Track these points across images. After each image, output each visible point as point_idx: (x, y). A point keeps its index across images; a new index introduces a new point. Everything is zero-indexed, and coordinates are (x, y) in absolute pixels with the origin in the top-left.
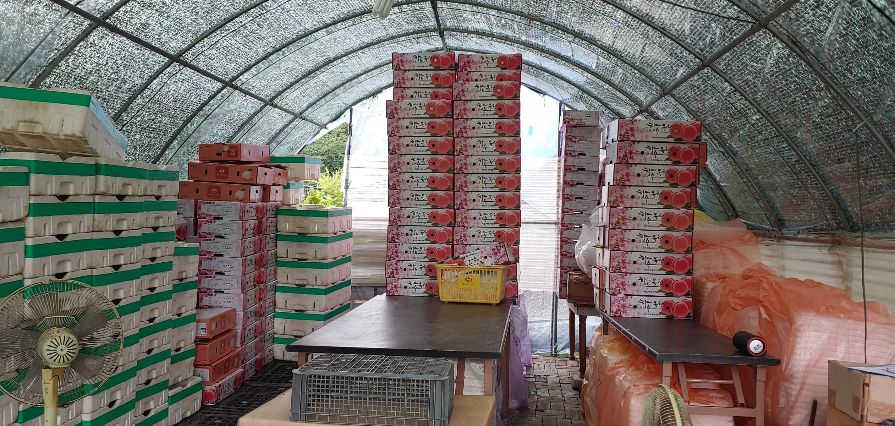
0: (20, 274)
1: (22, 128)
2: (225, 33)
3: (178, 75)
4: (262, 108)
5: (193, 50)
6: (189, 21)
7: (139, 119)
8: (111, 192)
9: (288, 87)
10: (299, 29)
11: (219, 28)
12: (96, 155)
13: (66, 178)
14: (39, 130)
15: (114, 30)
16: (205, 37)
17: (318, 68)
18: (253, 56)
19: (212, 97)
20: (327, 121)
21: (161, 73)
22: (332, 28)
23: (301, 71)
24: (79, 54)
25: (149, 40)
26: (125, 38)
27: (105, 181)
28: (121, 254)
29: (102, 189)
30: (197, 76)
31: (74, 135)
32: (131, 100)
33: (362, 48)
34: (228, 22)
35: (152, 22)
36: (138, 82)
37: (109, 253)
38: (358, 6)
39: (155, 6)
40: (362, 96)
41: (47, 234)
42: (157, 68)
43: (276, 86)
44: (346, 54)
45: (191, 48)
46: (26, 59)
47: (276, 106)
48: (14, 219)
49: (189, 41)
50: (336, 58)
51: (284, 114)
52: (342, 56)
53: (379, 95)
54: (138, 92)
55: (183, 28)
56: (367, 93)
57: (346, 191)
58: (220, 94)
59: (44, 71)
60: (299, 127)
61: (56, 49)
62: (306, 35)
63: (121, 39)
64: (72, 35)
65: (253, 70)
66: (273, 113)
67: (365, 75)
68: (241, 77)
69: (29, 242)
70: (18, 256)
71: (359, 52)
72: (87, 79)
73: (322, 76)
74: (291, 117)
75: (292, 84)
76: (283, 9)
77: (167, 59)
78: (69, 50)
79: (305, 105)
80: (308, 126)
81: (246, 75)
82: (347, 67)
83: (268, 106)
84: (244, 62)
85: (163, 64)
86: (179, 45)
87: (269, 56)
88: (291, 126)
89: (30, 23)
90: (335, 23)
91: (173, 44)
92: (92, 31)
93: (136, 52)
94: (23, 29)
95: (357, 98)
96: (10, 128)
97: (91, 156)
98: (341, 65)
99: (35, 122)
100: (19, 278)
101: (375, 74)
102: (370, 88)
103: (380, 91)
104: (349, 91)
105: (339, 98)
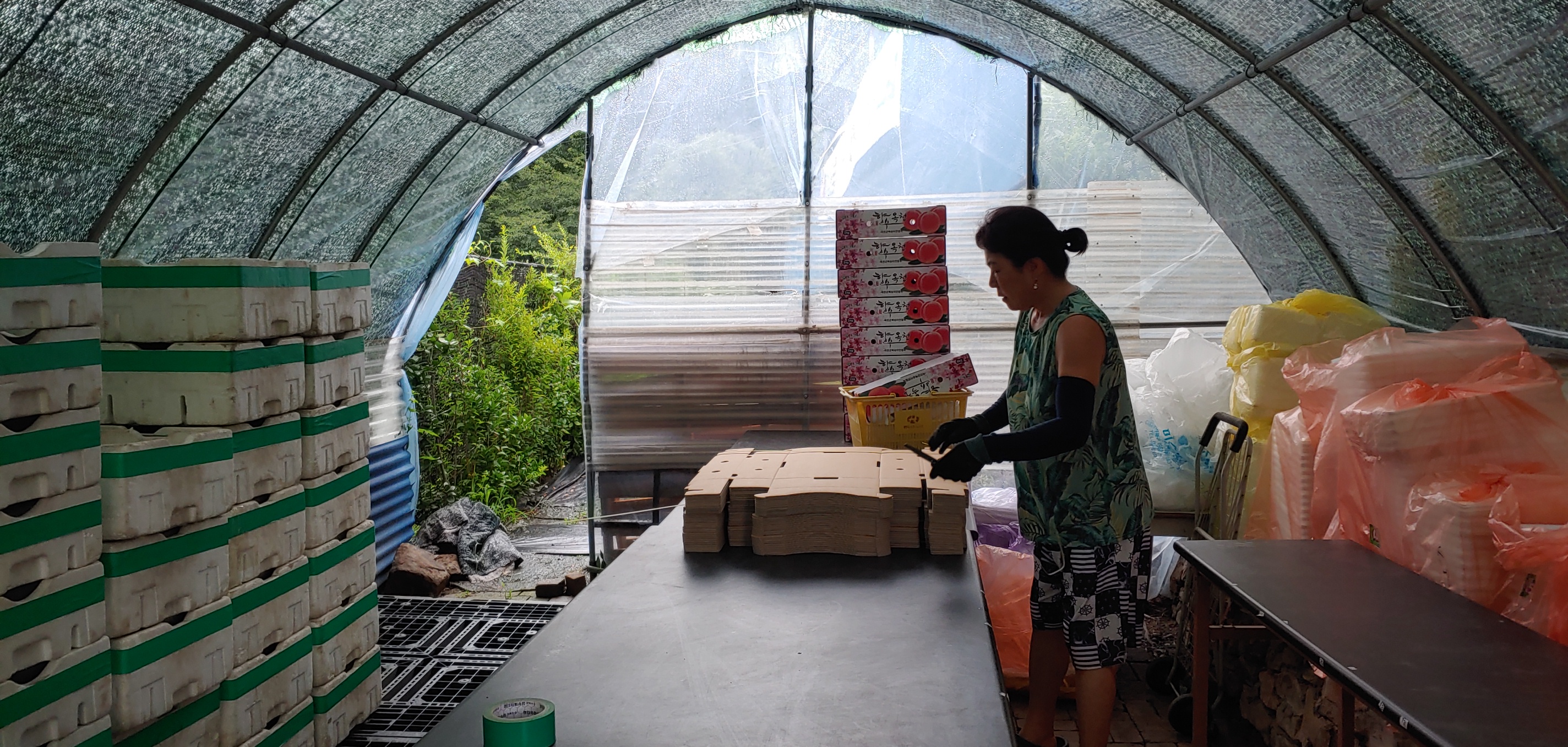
4: (375, 97)
9: (431, 45)
20: (541, 128)
40: (610, 73)
43: (399, 45)
47: (406, 92)
51: (434, 112)
53: (646, 71)
56: (619, 66)
57: (587, 275)
58: (244, 56)
60: (474, 142)
66: (400, 108)
67: (610, 22)
68: (290, 14)
74: (455, 119)
75: (439, 38)
79: (483, 94)
80: (498, 141)
83: (389, 92)
88: (457, 139)
95: (599, 79)
101: (632, 18)
102: (626, 53)
103: (646, 61)
104: (579, 59)
105: (560, 77)
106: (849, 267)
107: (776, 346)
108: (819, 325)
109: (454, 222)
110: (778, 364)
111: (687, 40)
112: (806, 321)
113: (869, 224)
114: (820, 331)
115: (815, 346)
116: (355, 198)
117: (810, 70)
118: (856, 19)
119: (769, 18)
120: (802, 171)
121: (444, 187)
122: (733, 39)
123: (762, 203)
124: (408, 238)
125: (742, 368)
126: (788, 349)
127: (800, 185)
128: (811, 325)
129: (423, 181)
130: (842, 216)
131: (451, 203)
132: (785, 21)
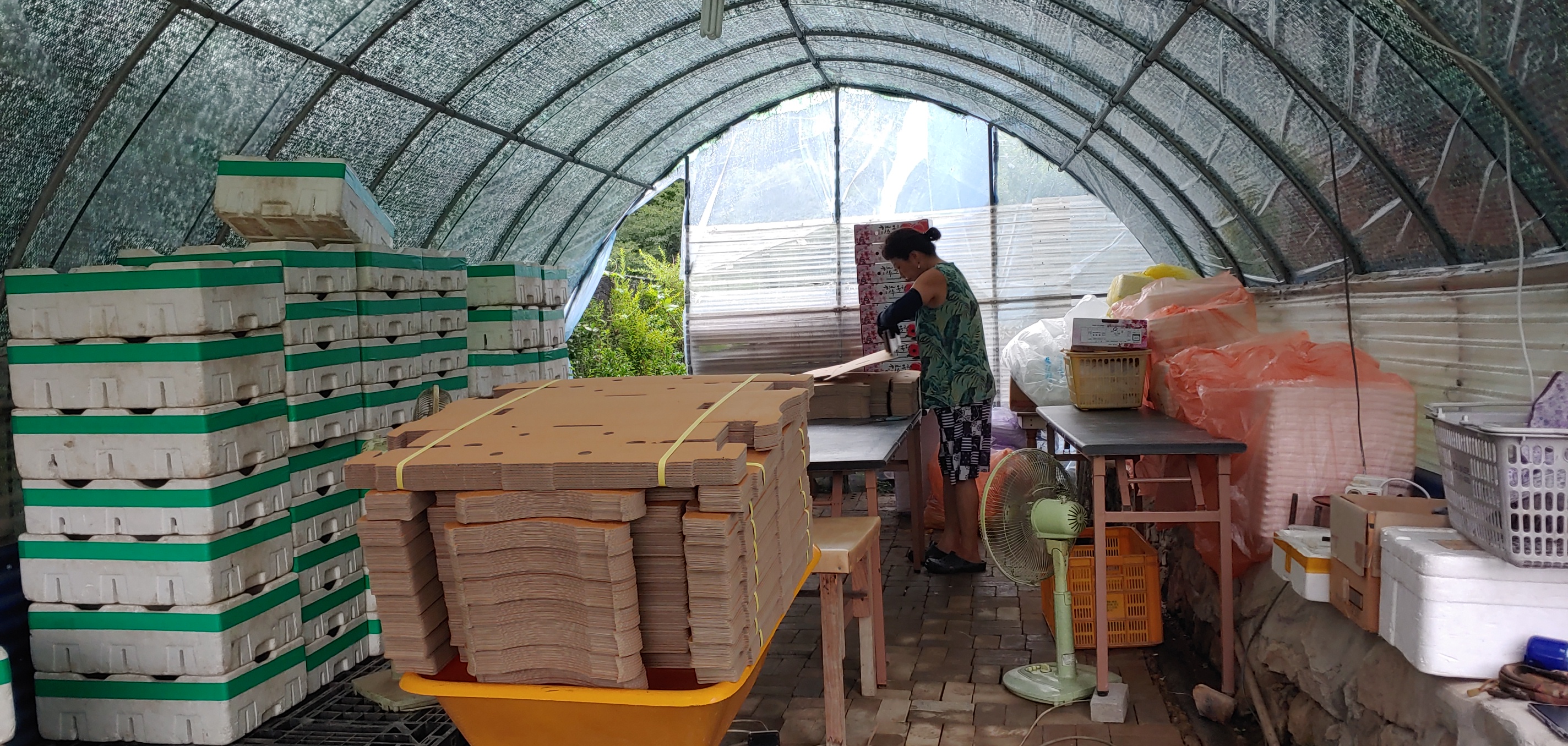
0: (282, 391)
1: (267, 211)
2: (503, 68)
3: (445, 129)
4: (561, 166)
5: (462, 94)
6: (455, 57)
7: (398, 193)
8: (379, 288)
9: (594, 134)
10: (599, 53)
11: (493, 61)
12: (354, 240)
13: (323, 271)
14: (286, 211)
15: (362, 77)
16: (477, 75)
17: (633, 103)
18: (541, 94)
19: (491, 156)
20: (654, 178)
21: (423, 128)
22: (647, 47)
23: (609, 109)
24: (321, 114)
25: (405, 87)
26: (374, 87)
27: (372, 274)
28: (397, 367)
29: (368, 283)
30: (469, 129)
31: (329, 215)
32: (387, 165)
33: (691, 70)
34: (505, 52)
35: (408, 62)
36: (394, 142)
37: (384, 365)
38: (678, 14)
39: (409, 42)
40: (700, 138)
41: (307, 341)
42: (417, 122)
43: (576, 134)
44: (671, 80)
45: (459, 91)
46: (258, 126)
47: (579, 162)
48: (271, 323)
49: (455, 81)
50: (657, 87)
51: (592, 172)
52: (665, 84)
53: (724, 135)
54: (395, 156)
55: (447, 66)
56: (707, 133)
57: (688, 278)
58: (502, 151)
59: (279, 139)
60: (613, 190)
61: (293, 110)
62: (611, 59)
63: (370, 88)
64: (311, 90)
65: (544, 115)
66: (574, 171)
67: (701, 108)
68: (528, 126)
69: (289, 351)
70: (279, 369)
71: (689, 75)
72: (331, 145)
73: (639, 114)
74: (602, 175)
75: (599, 129)
76: (576, 29)
77: (429, 109)
78: (308, 108)
79: (620, 159)
80: (628, 188)
81: (534, 121)
82: (673, 98)
83: (569, 163)
84: (529, 103)
85: (424, 116)
86: (443, 89)
87: (564, 92)
88: (602, 188)
89: (263, 82)
90: (649, 39)
91: (436, 88)
92: (333, 82)
93: (389, 103)
94: (255, 88)
95: (693, 142)
96: (252, 212)
97: (351, 243)
98: (665, 96)
99: (280, 203)
100: (281, 396)
101: (715, 105)
102: (711, 125)
103: (725, 128)
104: (680, 132)
105: (667, 144)
106: (864, 263)
107: (818, 322)
108: (848, 306)
109: (597, 245)
110: (820, 334)
111: (752, 113)
112: (839, 303)
113: (877, 233)
114: (848, 310)
115: (846, 320)
116: (543, 230)
117: (837, 130)
118: (868, 92)
119: (808, 95)
120: (834, 199)
121: (593, 221)
122: (783, 111)
123: (806, 223)
124: (570, 256)
125: (795, 337)
126: (826, 323)
127: (832, 209)
128: (842, 306)
129: (581, 217)
130: (858, 229)
131: (597, 231)
132: (819, 95)
